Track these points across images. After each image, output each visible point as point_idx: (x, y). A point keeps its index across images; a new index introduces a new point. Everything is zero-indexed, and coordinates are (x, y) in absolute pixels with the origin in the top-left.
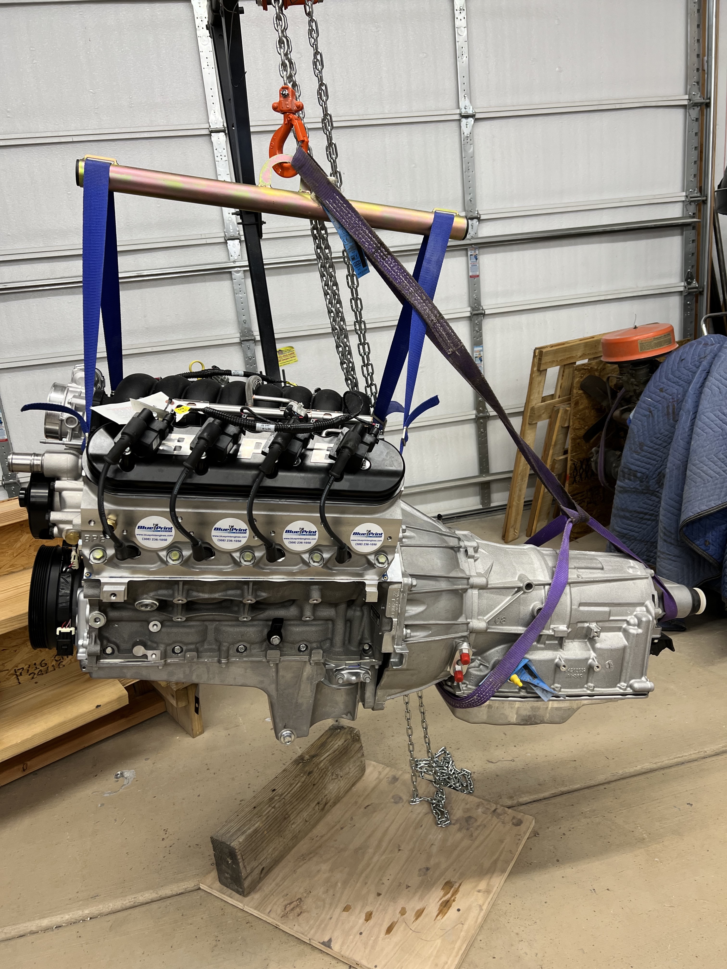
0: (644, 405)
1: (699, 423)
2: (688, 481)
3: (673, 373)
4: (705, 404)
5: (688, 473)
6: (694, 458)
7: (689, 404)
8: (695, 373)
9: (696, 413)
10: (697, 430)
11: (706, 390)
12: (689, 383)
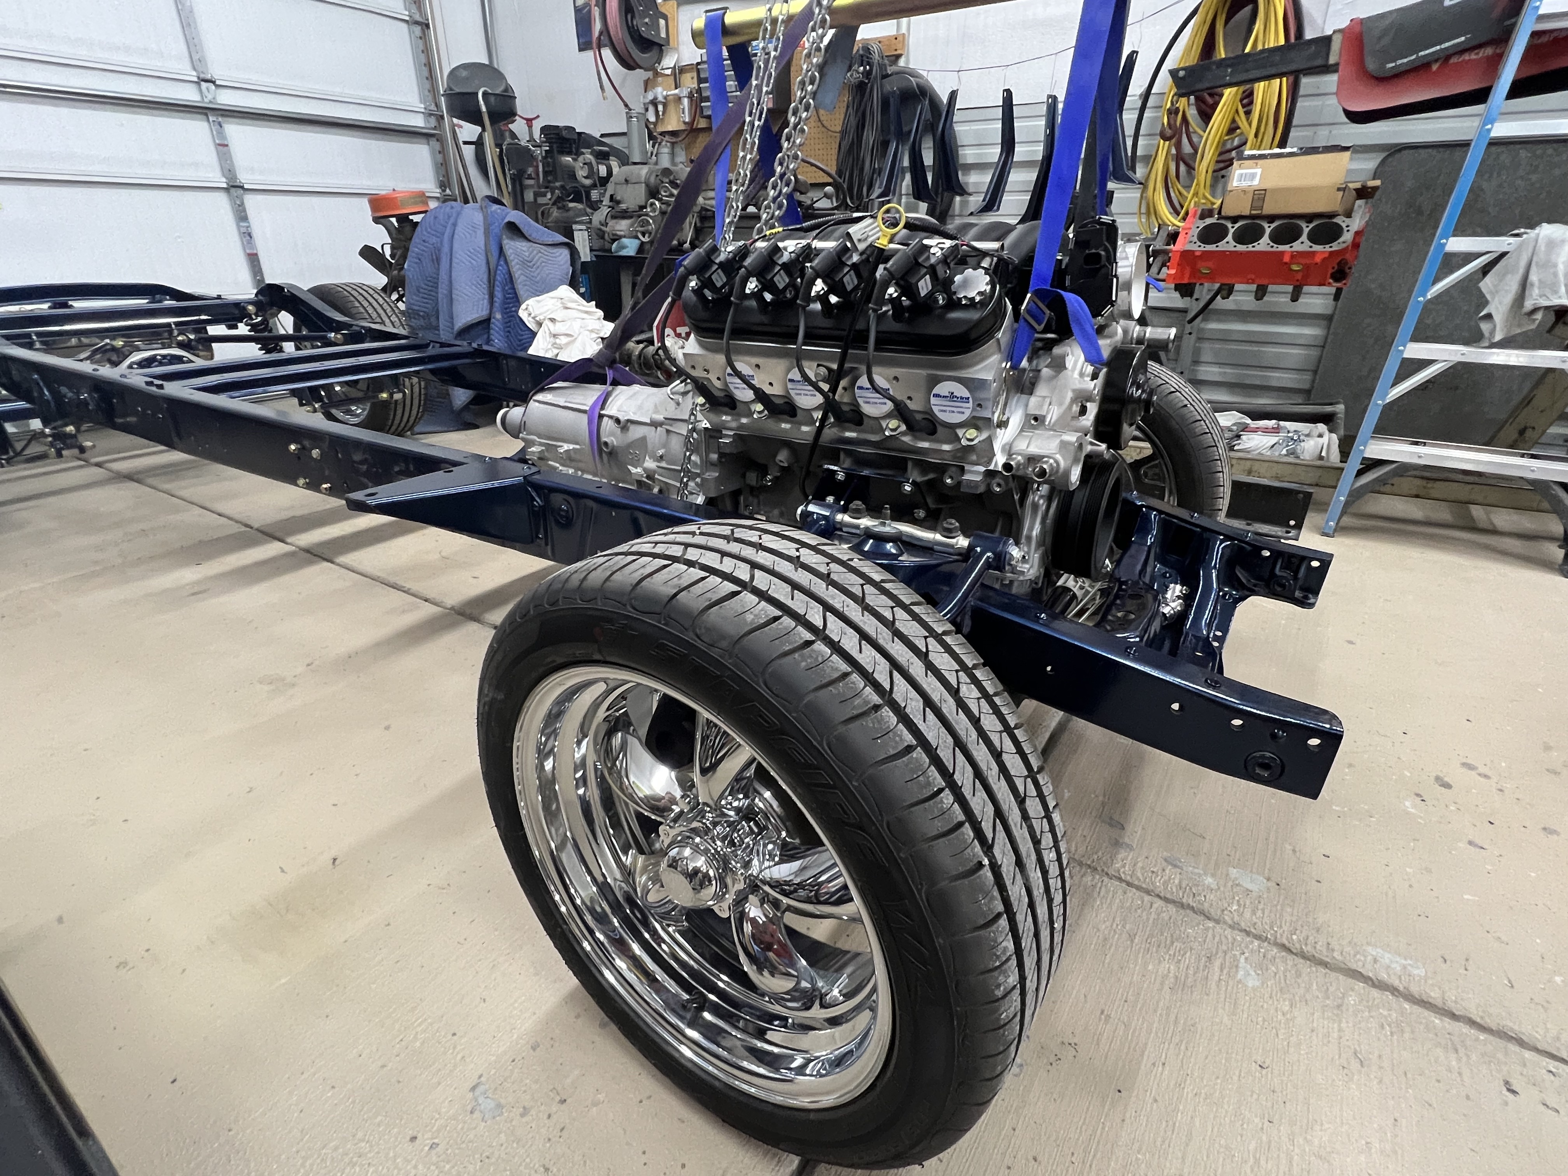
0: (414, 254)
1: (454, 260)
2: (455, 303)
3: (430, 227)
4: (456, 246)
5: (454, 296)
6: (455, 285)
7: (446, 249)
8: (446, 227)
9: (451, 255)
10: (454, 264)
11: (456, 236)
12: (443, 234)
